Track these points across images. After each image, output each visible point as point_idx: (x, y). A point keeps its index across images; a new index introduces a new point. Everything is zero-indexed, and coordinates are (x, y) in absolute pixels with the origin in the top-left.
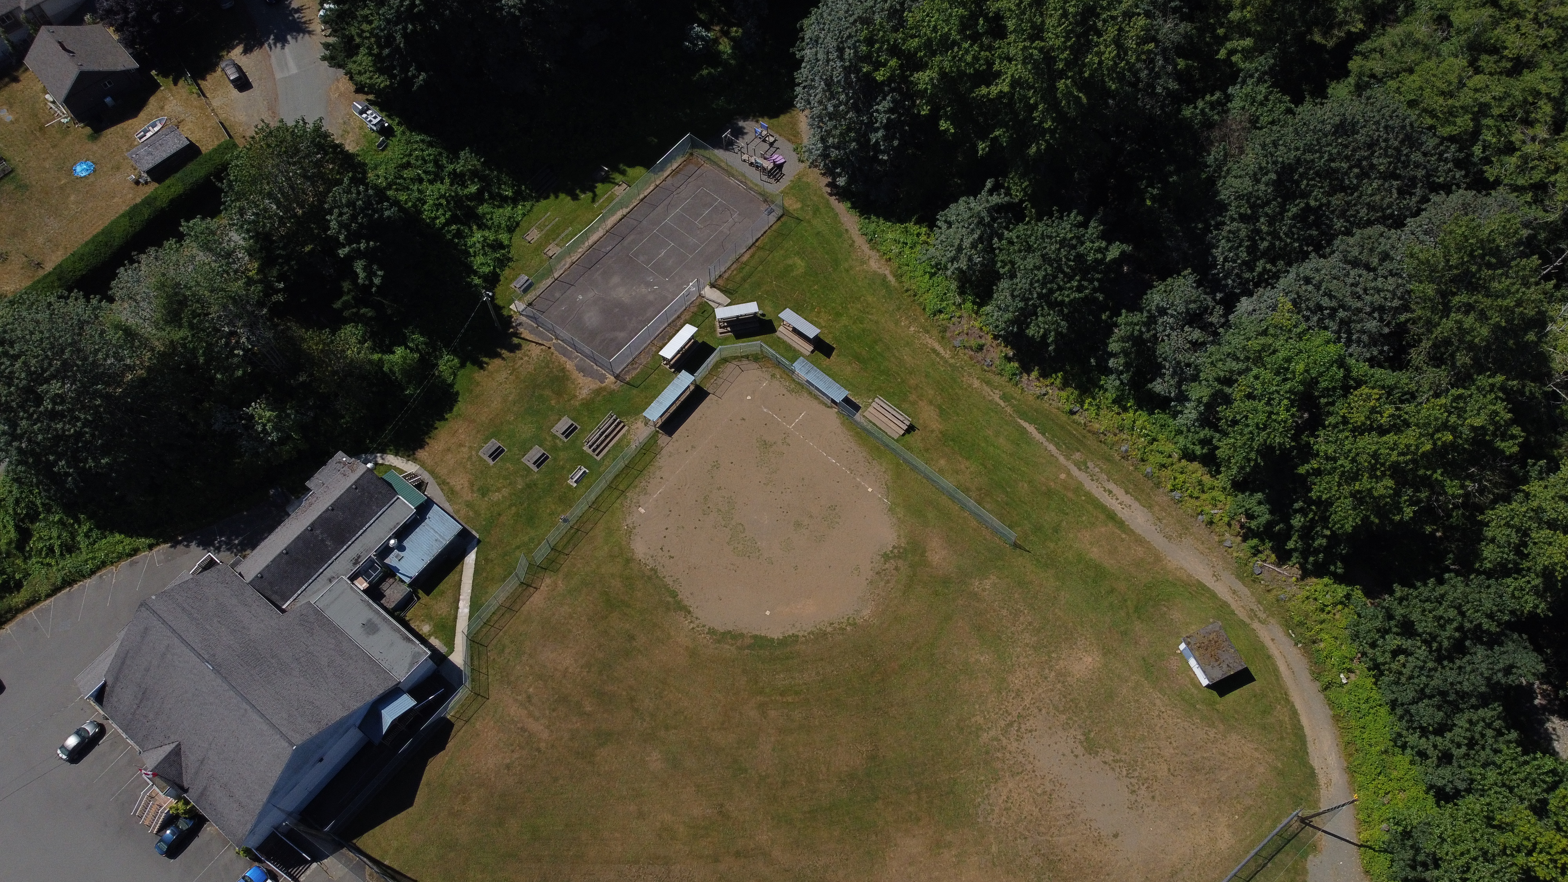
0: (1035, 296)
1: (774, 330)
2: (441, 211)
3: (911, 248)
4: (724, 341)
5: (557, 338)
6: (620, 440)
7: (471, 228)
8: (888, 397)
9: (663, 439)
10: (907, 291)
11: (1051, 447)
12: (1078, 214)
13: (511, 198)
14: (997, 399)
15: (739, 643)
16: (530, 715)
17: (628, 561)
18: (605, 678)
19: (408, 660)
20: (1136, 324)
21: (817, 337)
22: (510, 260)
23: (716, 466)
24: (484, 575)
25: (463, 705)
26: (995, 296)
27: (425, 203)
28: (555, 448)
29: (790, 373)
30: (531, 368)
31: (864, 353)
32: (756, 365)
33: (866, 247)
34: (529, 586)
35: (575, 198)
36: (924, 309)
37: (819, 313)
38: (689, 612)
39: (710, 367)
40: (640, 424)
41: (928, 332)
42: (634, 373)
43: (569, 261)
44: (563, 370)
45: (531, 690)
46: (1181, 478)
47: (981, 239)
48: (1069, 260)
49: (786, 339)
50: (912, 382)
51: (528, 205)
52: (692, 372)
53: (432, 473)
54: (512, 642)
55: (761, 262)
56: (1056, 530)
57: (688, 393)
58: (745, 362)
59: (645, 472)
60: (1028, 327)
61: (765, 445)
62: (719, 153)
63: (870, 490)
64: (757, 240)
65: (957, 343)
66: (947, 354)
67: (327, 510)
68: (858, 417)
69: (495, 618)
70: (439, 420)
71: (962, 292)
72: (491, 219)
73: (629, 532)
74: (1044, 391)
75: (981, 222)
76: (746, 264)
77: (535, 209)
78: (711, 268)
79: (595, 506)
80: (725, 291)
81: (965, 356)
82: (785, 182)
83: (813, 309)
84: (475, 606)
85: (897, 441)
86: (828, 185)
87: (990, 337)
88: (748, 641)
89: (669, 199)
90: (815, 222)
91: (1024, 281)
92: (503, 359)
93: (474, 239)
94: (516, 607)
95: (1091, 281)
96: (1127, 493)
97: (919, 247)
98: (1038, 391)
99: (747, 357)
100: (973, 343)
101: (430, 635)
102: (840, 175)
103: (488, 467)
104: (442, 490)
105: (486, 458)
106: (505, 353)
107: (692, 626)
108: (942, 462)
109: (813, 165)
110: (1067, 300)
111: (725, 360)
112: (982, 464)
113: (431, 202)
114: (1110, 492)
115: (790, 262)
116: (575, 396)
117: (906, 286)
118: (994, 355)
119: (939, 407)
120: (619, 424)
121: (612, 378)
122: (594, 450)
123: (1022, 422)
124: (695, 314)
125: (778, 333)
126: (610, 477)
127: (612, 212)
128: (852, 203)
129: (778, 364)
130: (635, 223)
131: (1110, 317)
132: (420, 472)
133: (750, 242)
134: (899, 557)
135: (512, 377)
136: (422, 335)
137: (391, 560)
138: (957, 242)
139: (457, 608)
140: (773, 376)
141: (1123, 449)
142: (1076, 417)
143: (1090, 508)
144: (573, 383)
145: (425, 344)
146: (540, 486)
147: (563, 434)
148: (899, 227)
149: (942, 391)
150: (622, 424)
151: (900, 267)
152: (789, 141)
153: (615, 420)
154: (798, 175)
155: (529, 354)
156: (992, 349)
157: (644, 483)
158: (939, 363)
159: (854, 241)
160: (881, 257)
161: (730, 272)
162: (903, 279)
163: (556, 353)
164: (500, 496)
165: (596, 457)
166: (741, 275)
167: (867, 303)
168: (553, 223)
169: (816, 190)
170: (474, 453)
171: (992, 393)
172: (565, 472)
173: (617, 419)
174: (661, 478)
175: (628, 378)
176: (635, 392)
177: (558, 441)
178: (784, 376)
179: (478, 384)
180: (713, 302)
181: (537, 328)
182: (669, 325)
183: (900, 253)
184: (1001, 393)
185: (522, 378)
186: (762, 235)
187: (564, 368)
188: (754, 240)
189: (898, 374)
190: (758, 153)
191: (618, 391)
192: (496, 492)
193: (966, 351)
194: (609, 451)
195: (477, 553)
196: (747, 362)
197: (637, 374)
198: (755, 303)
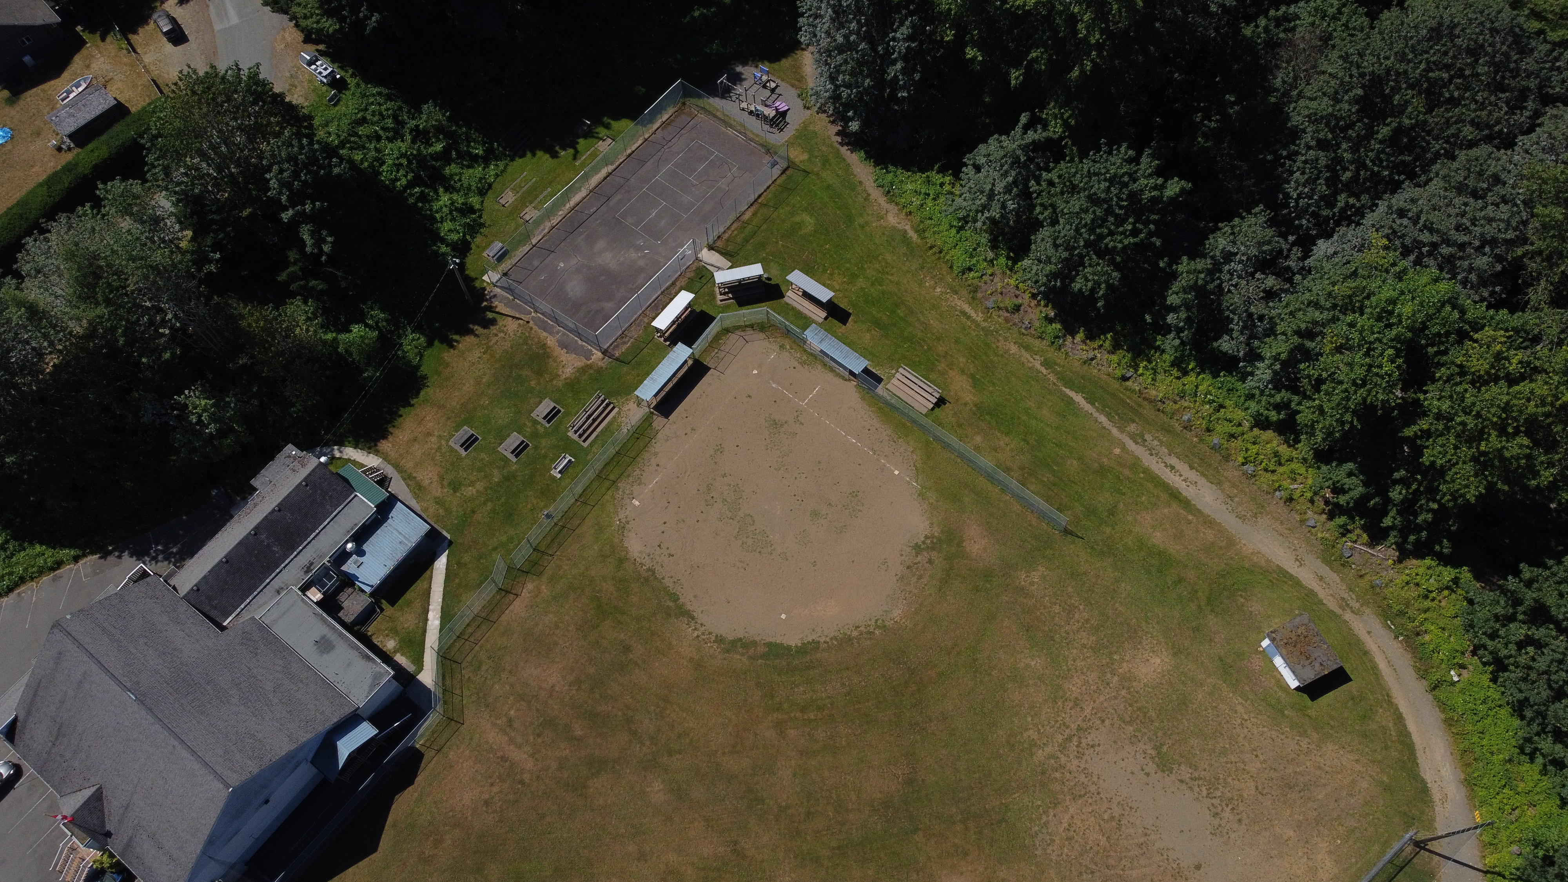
0: (1082, 243)
1: (781, 295)
2: (401, 172)
3: (934, 199)
4: (726, 308)
5: (536, 311)
6: (610, 424)
7: (436, 192)
8: (914, 366)
9: (659, 421)
10: (931, 248)
11: (1103, 419)
12: (1128, 148)
13: (482, 157)
14: (1037, 365)
15: (751, 652)
16: (512, 741)
17: (621, 561)
18: (598, 696)
19: (369, 681)
20: (1199, 272)
21: (830, 301)
22: (482, 225)
23: (720, 450)
24: (457, 581)
25: (433, 732)
26: (1033, 247)
27: (383, 163)
28: (535, 435)
29: (800, 343)
30: (507, 345)
31: (884, 318)
32: (762, 335)
33: (882, 201)
34: (508, 592)
35: (554, 155)
36: (951, 267)
37: (832, 274)
38: (693, 618)
39: (710, 338)
40: (632, 405)
41: (956, 293)
42: (624, 348)
43: (548, 225)
44: (544, 346)
45: (512, 712)
46: (1254, 449)
47: (1015, 182)
48: (1122, 200)
49: (795, 304)
50: (941, 349)
51: (501, 164)
52: (689, 344)
53: (396, 466)
54: (489, 658)
55: (765, 220)
56: (1112, 512)
57: (685, 368)
58: (750, 332)
59: (638, 459)
60: (1073, 280)
61: (775, 424)
62: (716, 102)
63: (896, 472)
64: (760, 196)
65: (990, 304)
66: (979, 317)
67: (273, 511)
68: (880, 390)
69: (470, 630)
70: (404, 407)
71: (994, 245)
72: (460, 180)
73: (623, 528)
74: (1091, 355)
75: (1016, 161)
76: (747, 223)
77: (509, 169)
78: (709, 226)
79: (583, 499)
80: (724, 253)
81: (999, 318)
82: (790, 131)
83: (825, 271)
84: (446, 616)
85: (926, 415)
86: (838, 134)
87: (1027, 296)
88: (762, 650)
89: (660, 154)
90: (824, 174)
91: (1068, 227)
92: (477, 336)
93: (441, 203)
94: (494, 617)
95: (1146, 223)
96: (1192, 468)
97: (942, 199)
98: (1085, 356)
99: (752, 326)
100: (1008, 302)
101: (395, 652)
102: (851, 119)
103: (460, 458)
104: (408, 486)
105: (457, 447)
106: (478, 329)
107: (696, 633)
108: (978, 439)
109: (821, 110)
110: (1120, 246)
111: (727, 331)
112: (1024, 440)
113: (390, 162)
114: (1172, 468)
115: (797, 219)
116: (559, 376)
117: (930, 242)
118: (1032, 316)
119: (972, 376)
120: (608, 405)
121: (598, 354)
122: (580, 436)
123: (1067, 391)
124: (691, 280)
125: (786, 299)
126: (599, 466)
127: (596, 170)
128: (866, 153)
129: (788, 333)
130: (622, 181)
131: (1170, 265)
132: (382, 466)
133: (752, 198)
134: (933, 549)
135: (486, 357)
136: (383, 310)
137: (349, 567)
138: (988, 187)
139: (427, 620)
140: (782, 347)
141: (1186, 418)
142: (1129, 383)
143: (1150, 486)
144: (555, 361)
145: (386, 321)
146: (519, 478)
147: (544, 418)
148: (920, 177)
149: (975, 358)
150: (612, 406)
151: (922, 222)
152: (793, 86)
153: (603, 401)
154: (804, 123)
155: (505, 329)
156: (1030, 310)
157: (637, 472)
158: (970, 327)
159: (869, 195)
160: (900, 210)
161: (730, 232)
162: (926, 234)
163: (535, 328)
164: (474, 491)
165: (582, 443)
166: (743, 235)
167: (887, 263)
168: (530, 184)
169: (824, 140)
170: (443, 442)
171: (1032, 360)
172: (547, 461)
173: (605, 400)
174: (658, 465)
175: (617, 354)
176: (625, 369)
177: (539, 426)
178: (794, 346)
179: (448, 365)
180: (712, 265)
181: (513, 300)
182: (662, 293)
183: (922, 205)
184: (1042, 359)
185: (498, 356)
186: (765, 191)
187: (545, 344)
188: (756, 196)
189: (924, 341)
190: (758, 100)
191: (606, 368)
192: (469, 486)
193: (1001, 312)
194: (597, 436)
195: (448, 556)
196: (752, 332)
197: (627, 349)
198: (760, 264)
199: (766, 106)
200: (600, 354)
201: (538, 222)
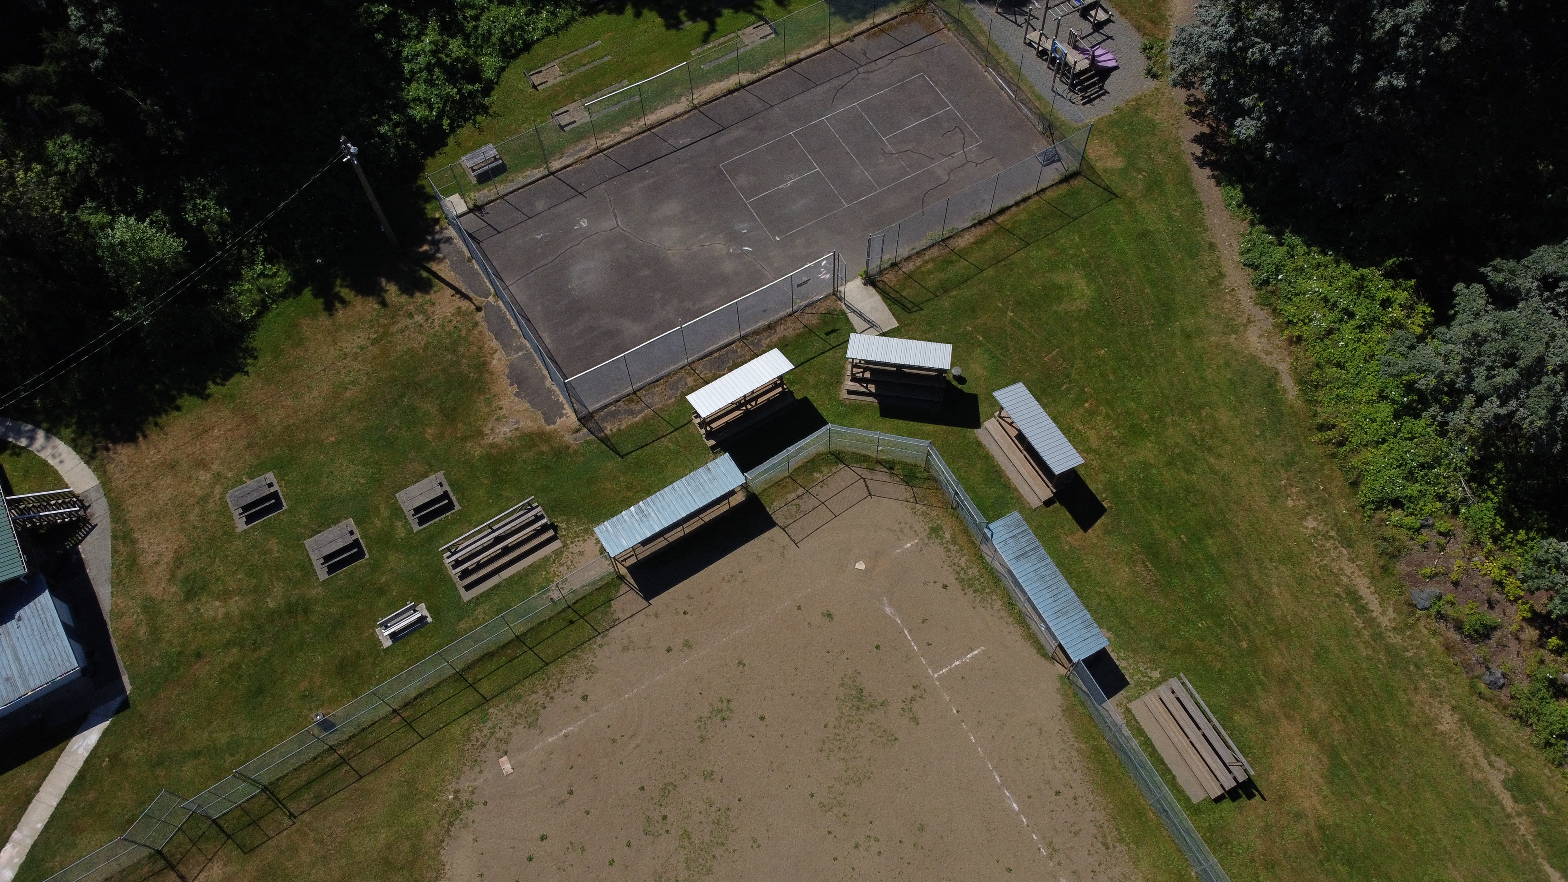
1: (976, 423)
3: (1361, 328)
5: (498, 295)
6: (533, 569)
7: (424, 20)
8: (1204, 681)
9: (627, 600)
21: (1072, 473)
22: (485, 109)
23: (723, 712)
24: (92, 795)
28: (385, 540)
29: (976, 540)
30: (418, 341)
31: (1174, 544)
32: (903, 491)
33: (1246, 296)
36: (1355, 484)
37: (1092, 413)
39: (794, 463)
40: (589, 547)
41: (1349, 543)
42: (626, 422)
43: (592, 144)
44: (482, 366)
49: (994, 450)
50: (1277, 660)
51: (564, 14)
52: (744, 466)
53: (116, 507)
55: (996, 261)
57: (723, 508)
58: (882, 475)
59: (553, 669)
61: (859, 699)
62: (988, 17)
64: (1002, 211)
65: (1421, 596)
66: (1386, 618)
68: (1112, 707)
70: (191, 393)
71: (1479, 474)
72: (476, 18)
73: (454, 814)
76: (960, 254)
77: (574, 28)
78: (877, 236)
79: (408, 713)
80: (892, 299)
81: (1433, 637)
82: (1103, 108)
83: (1079, 400)
84: (32, 869)
85: (1195, 810)
86: (1199, 139)
89: (846, 78)
90: (1143, 208)
92: (384, 304)
93: (422, 46)
97: (1378, 333)
99: (890, 466)
100: (1467, 611)
102: (1246, 113)
103: (230, 534)
104: (115, 552)
105: (236, 512)
106: (392, 291)
109: (1183, 83)
111: (837, 457)
115: (1060, 278)
116: (481, 434)
117: (1325, 414)
118: (1515, 662)
119: (1333, 753)
120: (545, 528)
121: (570, 418)
122: (465, 574)
124: (810, 330)
125: (977, 434)
126: (472, 652)
127: (722, 73)
130: (758, 105)
132: (93, 496)
133: (986, 211)
135: (375, 350)
140: (936, 531)
144: (489, 405)
146: (313, 618)
147: (417, 510)
148: (1347, 274)
149: (1351, 711)
150: (551, 533)
151: (1318, 366)
152: (1138, 29)
153: (538, 518)
154: (1136, 100)
155: (431, 309)
156: (1513, 645)
157: (538, 697)
158: (1359, 634)
159: (1221, 275)
160: (1279, 328)
161: (919, 262)
162: (1320, 395)
163: (483, 326)
164: (222, 611)
165: (462, 591)
166: (942, 276)
167: (1215, 427)
168: (599, 62)
169: (1166, 143)
170: (218, 490)
171: (1484, 763)
172: (381, 603)
173: (542, 517)
174: (585, 698)
175: (609, 428)
176: (610, 465)
177: (399, 524)
178: (962, 540)
179: (300, 343)
180: (860, 315)
181: (469, 260)
182: (742, 338)
183: (1330, 332)
184: (1511, 770)
185: (393, 358)
186: (1017, 204)
187: (486, 363)
188: (996, 208)
189: (1246, 628)
190: (1064, 34)
191: (576, 452)
192: (218, 597)
193: (1442, 625)
194: (497, 587)
195: (105, 733)
196: (886, 478)
197: (630, 428)
198: (949, 347)
199: (1075, 47)
200: (574, 417)
201: (580, 135)
